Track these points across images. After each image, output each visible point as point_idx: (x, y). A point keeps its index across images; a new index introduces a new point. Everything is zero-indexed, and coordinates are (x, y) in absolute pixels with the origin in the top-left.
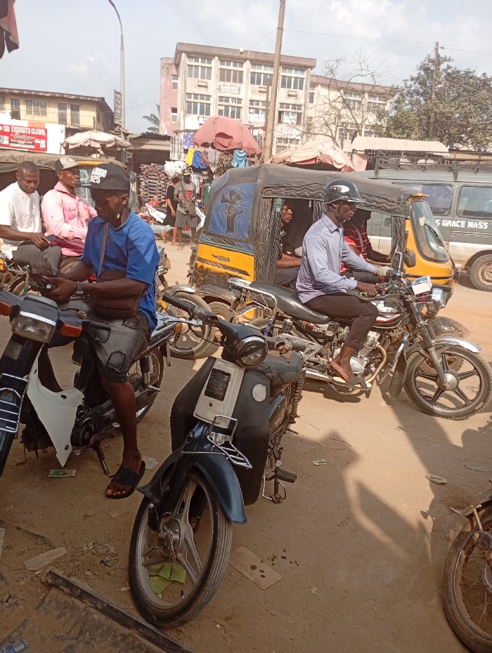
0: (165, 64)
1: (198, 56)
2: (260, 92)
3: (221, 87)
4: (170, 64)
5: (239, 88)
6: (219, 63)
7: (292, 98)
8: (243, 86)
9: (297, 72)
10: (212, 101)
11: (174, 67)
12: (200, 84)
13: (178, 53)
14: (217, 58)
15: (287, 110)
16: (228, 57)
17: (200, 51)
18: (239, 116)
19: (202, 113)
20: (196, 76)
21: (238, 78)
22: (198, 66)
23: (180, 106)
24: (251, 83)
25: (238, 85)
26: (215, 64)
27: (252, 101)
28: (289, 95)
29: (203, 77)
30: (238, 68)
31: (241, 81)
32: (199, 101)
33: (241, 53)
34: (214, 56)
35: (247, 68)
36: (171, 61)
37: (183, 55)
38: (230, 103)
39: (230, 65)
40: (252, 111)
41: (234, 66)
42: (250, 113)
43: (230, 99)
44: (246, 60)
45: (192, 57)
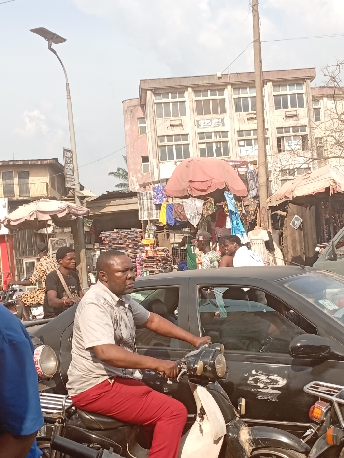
0: (128, 107)
1: (166, 91)
2: (248, 119)
3: (200, 122)
4: (135, 106)
5: (223, 120)
6: (193, 94)
7: (291, 119)
8: (227, 117)
9: (292, 87)
10: (190, 141)
11: (139, 108)
12: (172, 122)
13: (143, 92)
14: (190, 89)
15: (288, 135)
16: (204, 85)
17: (168, 85)
18: (226, 153)
19: (179, 156)
20: (168, 115)
21: (220, 108)
22: (169, 103)
23: (151, 152)
24: (237, 111)
25: (220, 116)
26: (189, 97)
27: (240, 132)
28: (287, 117)
29: (176, 114)
30: (217, 97)
31: (223, 111)
32: (174, 143)
33: (219, 78)
34: (186, 87)
35: (229, 93)
36: (136, 102)
37: (149, 93)
38: (214, 139)
39: (207, 96)
40: (242, 143)
41: (212, 95)
42: (240, 146)
43: (213, 134)
44: (226, 85)
45: (159, 94)
